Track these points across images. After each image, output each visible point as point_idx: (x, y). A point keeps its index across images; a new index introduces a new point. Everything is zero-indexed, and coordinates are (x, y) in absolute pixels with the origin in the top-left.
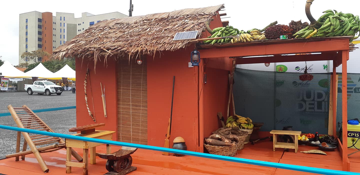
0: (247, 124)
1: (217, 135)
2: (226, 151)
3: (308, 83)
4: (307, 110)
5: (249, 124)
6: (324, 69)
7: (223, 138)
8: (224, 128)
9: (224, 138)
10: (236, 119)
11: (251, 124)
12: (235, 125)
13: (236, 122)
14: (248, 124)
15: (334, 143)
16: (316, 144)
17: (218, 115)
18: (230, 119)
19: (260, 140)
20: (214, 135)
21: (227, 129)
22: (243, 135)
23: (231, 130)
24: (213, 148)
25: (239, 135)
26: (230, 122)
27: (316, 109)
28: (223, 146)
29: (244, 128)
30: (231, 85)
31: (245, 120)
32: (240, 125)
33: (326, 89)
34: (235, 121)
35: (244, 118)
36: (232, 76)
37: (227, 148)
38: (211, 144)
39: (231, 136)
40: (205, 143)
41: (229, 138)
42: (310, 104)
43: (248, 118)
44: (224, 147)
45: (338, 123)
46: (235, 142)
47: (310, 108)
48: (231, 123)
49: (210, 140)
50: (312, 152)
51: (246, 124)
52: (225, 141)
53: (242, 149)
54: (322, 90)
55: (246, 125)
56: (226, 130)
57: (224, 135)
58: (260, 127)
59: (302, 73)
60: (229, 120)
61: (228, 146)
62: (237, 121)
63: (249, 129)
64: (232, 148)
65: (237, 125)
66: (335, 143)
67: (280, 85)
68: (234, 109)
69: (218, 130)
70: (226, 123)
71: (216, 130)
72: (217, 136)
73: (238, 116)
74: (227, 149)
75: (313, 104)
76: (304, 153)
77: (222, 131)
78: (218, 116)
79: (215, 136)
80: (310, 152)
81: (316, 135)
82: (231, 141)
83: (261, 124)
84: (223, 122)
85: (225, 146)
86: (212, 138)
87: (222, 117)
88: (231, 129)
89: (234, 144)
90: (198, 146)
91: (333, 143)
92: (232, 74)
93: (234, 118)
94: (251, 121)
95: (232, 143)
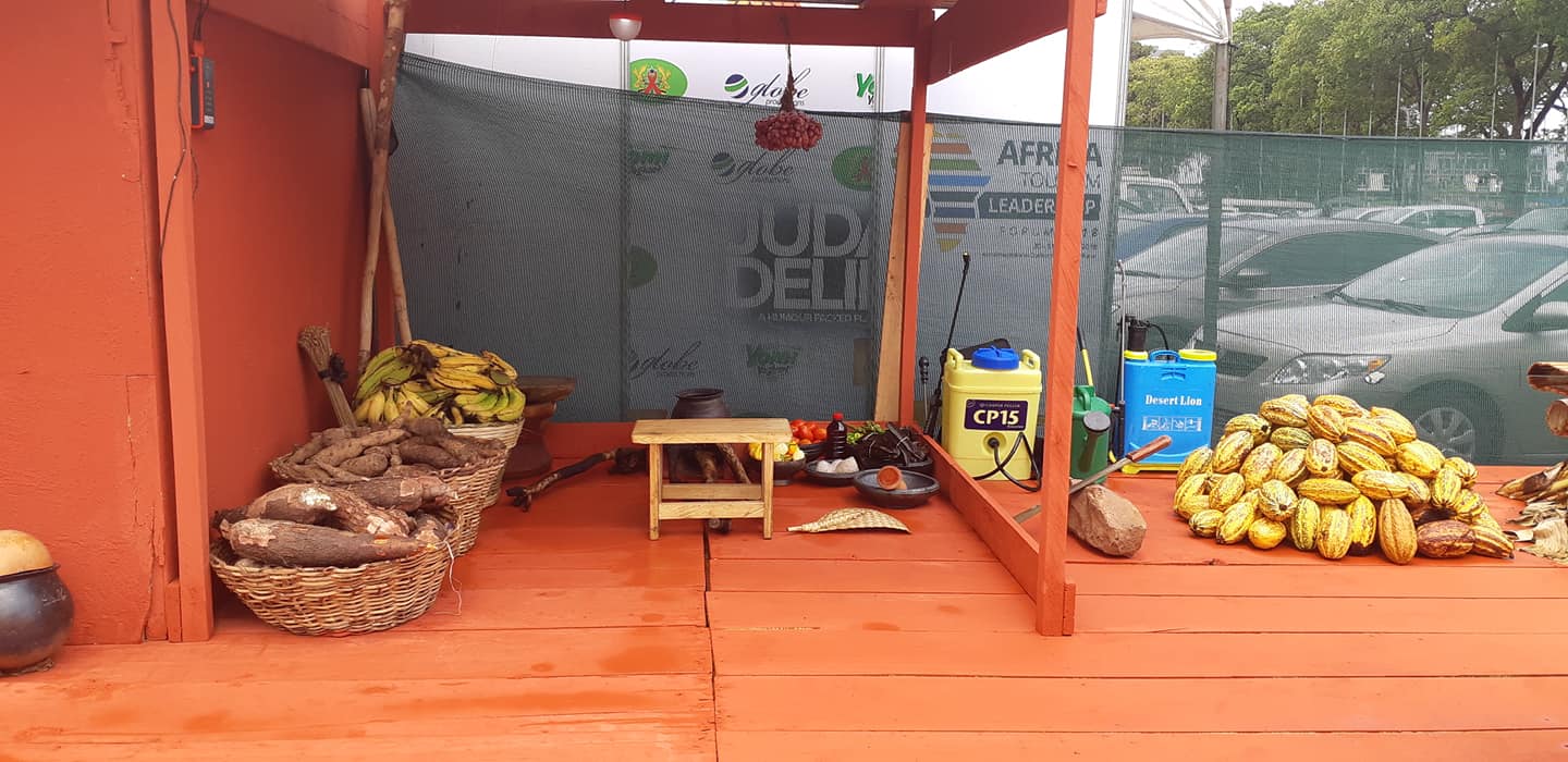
0: (491, 392)
1: (312, 490)
2: (379, 593)
3: (785, 164)
4: (781, 302)
5: (504, 390)
6: (860, 94)
7: (356, 505)
8: (346, 428)
9: (363, 504)
10: (422, 368)
11: (511, 390)
12: (415, 400)
13: (423, 385)
14: (497, 393)
15: (918, 461)
16: (839, 474)
17: (305, 344)
18: (384, 365)
19: (558, 479)
20: (285, 494)
21: (375, 434)
22: (480, 467)
23: (398, 441)
24: (281, 583)
25: (455, 470)
26: (384, 386)
27: (819, 301)
28: (357, 567)
29: (472, 419)
30: (381, 160)
31: (475, 369)
32: (448, 403)
33: (865, 196)
34: (413, 378)
35: (469, 358)
36: (384, 103)
37: (388, 571)
38: (263, 558)
39: (410, 487)
40: (226, 550)
41: (391, 498)
42: (790, 273)
43: (496, 358)
44: (363, 567)
45: (921, 364)
46: (431, 522)
47: (790, 294)
48: (392, 391)
49: (256, 531)
50: (843, 527)
51: (483, 396)
52: (371, 529)
53: (471, 549)
54: (844, 202)
55: (485, 400)
56: (366, 441)
57: (354, 478)
58: (553, 403)
59: (773, 109)
60: (376, 378)
61: (392, 559)
62: (432, 381)
63: (502, 422)
64: (420, 568)
65: (433, 404)
66: (922, 464)
67: (653, 171)
68: (402, 302)
69: (310, 446)
70: (359, 396)
71: (294, 450)
72: (313, 497)
73: (434, 349)
74: (387, 580)
75: (807, 273)
76: (807, 532)
77: (337, 452)
78: (302, 351)
79: (296, 498)
80: (835, 528)
81: (832, 427)
82: (405, 519)
83: (563, 388)
84: (336, 393)
85: (374, 558)
86: (270, 514)
87: (333, 361)
88: (397, 433)
89: (428, 534)
90: (163, 576)
91: (915, 465)
92: (383, 89)
93: (406, 362)
94: (512, 373)
95: (413, 531)
